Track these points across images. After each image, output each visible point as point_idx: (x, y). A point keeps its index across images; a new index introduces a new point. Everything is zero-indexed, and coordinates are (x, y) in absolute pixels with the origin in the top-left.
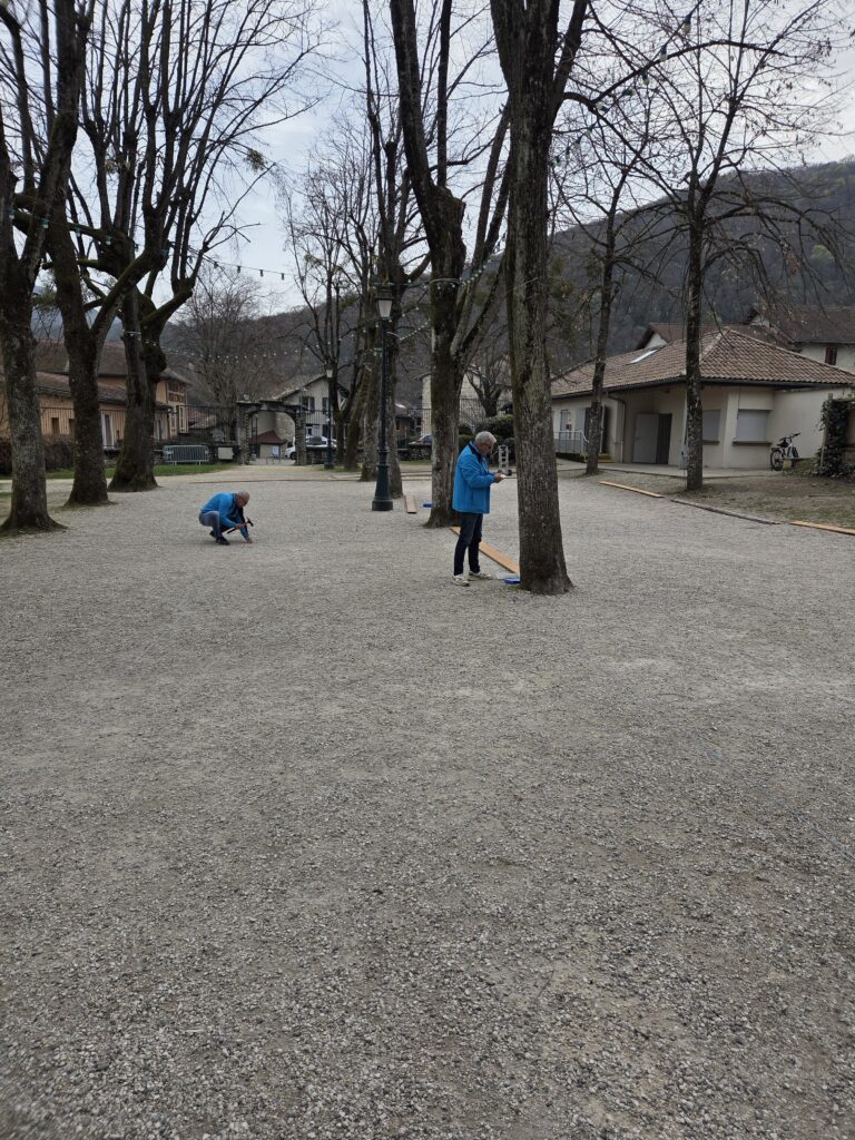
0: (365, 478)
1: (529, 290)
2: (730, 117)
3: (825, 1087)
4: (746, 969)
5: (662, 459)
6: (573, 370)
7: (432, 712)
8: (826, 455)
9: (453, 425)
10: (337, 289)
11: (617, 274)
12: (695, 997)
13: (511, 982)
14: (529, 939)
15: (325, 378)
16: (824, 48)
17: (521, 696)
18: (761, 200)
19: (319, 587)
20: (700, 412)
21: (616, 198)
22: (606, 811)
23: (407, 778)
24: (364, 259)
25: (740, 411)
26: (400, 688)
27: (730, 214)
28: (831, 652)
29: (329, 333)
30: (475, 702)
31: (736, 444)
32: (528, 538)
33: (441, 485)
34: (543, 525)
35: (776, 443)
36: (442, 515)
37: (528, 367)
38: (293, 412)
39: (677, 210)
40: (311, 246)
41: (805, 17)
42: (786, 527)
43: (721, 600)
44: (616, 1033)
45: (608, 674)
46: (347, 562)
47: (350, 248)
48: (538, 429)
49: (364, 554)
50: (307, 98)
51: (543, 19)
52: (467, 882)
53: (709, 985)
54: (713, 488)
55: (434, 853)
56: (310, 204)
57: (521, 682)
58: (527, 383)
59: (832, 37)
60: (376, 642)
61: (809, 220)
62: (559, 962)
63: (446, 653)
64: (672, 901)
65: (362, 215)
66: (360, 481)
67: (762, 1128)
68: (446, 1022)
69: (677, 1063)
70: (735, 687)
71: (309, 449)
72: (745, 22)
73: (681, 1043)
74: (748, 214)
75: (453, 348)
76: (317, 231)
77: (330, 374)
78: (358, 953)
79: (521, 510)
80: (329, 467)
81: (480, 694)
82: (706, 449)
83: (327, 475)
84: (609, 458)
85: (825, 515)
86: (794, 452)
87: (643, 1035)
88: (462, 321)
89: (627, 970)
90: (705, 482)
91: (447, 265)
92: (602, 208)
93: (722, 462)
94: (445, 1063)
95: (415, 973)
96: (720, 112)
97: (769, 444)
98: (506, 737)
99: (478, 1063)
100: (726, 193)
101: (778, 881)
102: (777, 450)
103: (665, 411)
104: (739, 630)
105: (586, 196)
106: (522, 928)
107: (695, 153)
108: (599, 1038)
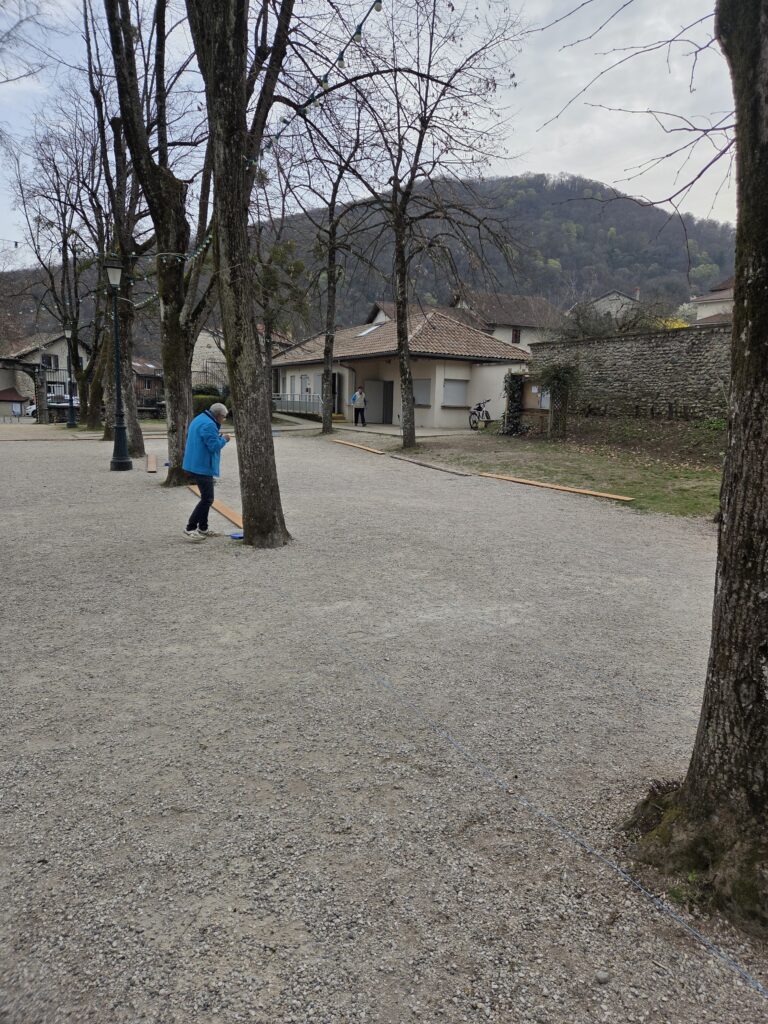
0: (107, 438)
1: (234, 274)
2: (422, 134)
3: (411, 962)
4: (369, 871)
5: (387, 420)
6: (308, 340)
7: (136, 672)
8: (508, 418)
9: (186, 390)
10: (74, 252)
11: (340, 257)
12: (324, 904)
13: (161, 926)
14: (185, 881)
15: (64, 337)
16: (491, 84)
17: (226, 647)
18: (449, 207)
19: (37, 554)
20: (410, 382)
21: (335, 191)
22: (283, 746)
23: (96, 742)
24: (100, 225)
25: (446, 380)
26: (108, 651)
27: (426, 216)
28: (488, 584)
29: (66, 293)
30: (180, 658)
31: (444, 407)
32: (249, 497)
33: (177, 446)
34: (262, 485)
35: (474, 407)
36: (178, 476)
37: (239, 344)
38: (31, 369)
39: (384, 208)
40: (42, 208)
41: (476, 57)
42: (476, 478)
43: (414, 544)
44: (248, 953)
45: (308, 619)
46: (74, 525)
47: (83, 213)
48: (253, 399)
49: (93, 516)
50: (29, 65)
51: (229, 33)
52: (136, 837)
53: (336, 891)
54: (424, 446)
55: (109, 813)
56: (40, 167)
57: (229, 634)
58: (238, 358)
59: (497, 77)
60: (89, 606)
61: (485, 226)
62: (210, 897)
63: (160, 612)
64: (321, 821)
65: (96, 181)
66: (103, 440)
67: (354, 1010)
68: (88, 977)
69: (295, 969)
70: (410, 620)
71: (50, 408)
72: (431, 53)
73: (303, 949)
74: (439, 217)
75: (182, 318)
76: (49, 194)
77: (68, 334)
78: (10, 926)
79: (242, 472)
80: (72, 426)
81: (188, 649)
82: (417, 411)
83: (69, 434)
84: (344, 418)
85: (505, 467)
86: (487, 413)
87: (271, 949)
88: (189, 293)
89: (269, 892)
90: (417, 440)
91: (172, 241)
92: (324, 200)
93: (434, 423)
94: (79, 1016)
95: (65, 936)
96: (414, 128)
97: (469, 408)
98: (204, 688)
99: (112, 1009)
100: (421, 198)
101: (412, 787)
102: (474, 413)
103: (388, 378)
104: (422, 569)
105: (309, 187)
106: (181, 872)
107: (396, 161)
108: (231, 961)
